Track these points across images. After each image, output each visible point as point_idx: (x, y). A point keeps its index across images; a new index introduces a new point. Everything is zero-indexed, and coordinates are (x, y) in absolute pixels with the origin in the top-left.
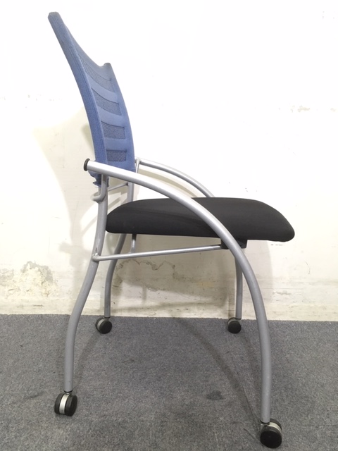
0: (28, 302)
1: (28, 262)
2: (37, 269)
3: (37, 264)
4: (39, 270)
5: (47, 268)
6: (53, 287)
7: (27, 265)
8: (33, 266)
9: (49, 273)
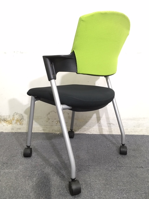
0: (15, 127)
2: (18, 115)
4: (19, 115)
5: (22, 115)
6: (24, 122)
7: (14, 114)
9: (23, 116)
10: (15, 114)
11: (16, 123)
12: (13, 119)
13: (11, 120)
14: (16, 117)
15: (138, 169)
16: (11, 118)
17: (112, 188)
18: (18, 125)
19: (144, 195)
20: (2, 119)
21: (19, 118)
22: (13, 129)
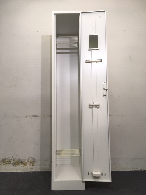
1: (30, 157)
3: (32, 157)
5: (34, 158)
6: (35, 164)
7: (29, 158)
8: (31, 158)
9: (35, 159)
11: (30, 165)
12: (28, 162)
13: (26, 162)
14: (30, 160)
16: (27, 161)
18: (31, 166)
20: (20, 162)
21: (32, 161)
22: (27, 169)
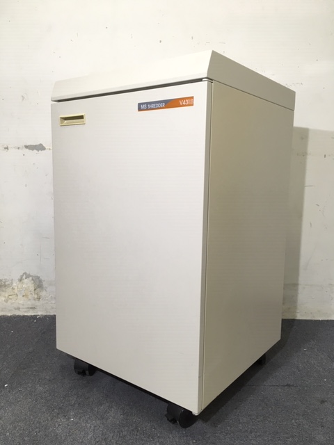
10: (24, 277)
11: (26, 295)
14: (27, 283)
15: (280, 390)
16: (16, 285)
17: (229, 428)
18: (29, 299)
19: (290, 440)
21: (33, 286)
22: (19, 309)
